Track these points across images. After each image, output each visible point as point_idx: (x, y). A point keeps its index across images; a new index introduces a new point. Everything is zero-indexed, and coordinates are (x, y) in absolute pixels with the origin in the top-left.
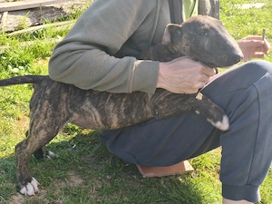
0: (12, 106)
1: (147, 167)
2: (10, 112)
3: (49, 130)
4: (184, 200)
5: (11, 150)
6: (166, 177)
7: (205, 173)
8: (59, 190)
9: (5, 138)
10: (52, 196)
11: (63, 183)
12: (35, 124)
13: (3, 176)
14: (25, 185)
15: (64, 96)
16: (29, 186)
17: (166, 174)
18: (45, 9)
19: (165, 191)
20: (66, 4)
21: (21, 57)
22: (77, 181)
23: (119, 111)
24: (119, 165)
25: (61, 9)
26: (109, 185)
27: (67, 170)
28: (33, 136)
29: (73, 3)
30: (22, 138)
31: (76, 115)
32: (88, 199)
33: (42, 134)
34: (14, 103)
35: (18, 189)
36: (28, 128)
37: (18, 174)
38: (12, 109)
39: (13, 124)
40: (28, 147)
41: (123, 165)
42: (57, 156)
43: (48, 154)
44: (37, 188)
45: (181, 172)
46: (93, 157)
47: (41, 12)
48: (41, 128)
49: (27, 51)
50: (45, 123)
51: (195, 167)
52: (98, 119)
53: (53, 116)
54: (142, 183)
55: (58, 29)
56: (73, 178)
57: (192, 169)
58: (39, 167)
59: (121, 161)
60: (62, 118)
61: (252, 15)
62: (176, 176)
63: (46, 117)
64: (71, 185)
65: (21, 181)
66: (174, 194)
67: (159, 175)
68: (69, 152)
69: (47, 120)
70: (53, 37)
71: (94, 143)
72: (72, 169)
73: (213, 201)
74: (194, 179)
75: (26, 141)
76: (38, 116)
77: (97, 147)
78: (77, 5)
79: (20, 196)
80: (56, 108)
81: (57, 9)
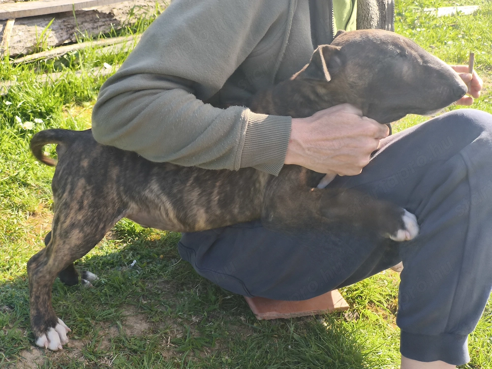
0: (22, 189)
1: (265, 301)
2: (17, 200)
3: (87, 230)
4: (330, 360)
5: (20, 269)
6: (299, 319)
7: (368, 312)
8: (106, 342)
9: (9, 247)
10: (94, 353)
11: (113, 330)
12: (62, 218)
13: (6, 317)
14: (45, 331)
15: (114, 172)
16: (52, 333)
17: (298, 314)
18: (81, 14)
19: (297, 345)
20: (119, 5)
21: (38, 101)
22: (139, 326)
23: (209, 201)
24: (213, 298)
25: (110, 15)
26: (196, 333)
27: (120, 306)
28: (59, 242)
29: (132, 4)
30: (39, 246)
31: (133, 206)
32: (158, 357)
33: (76, 237)
34: (25, 185)
35: (33, 339)
36: (50, 229)
37: (33, 312)
38: (21, 196)
39: (23, 222)
40: (51, 262)
41: (221, 298)
42: (103, 281)
43: (85, 276)
44: (65, 338)
45: (325, 311)
46: (167, 282)
47: (76, 21)
48: (73, 226)
49: (49, 90)
50: (80, 217)
51: (351, 301)
52: (172, 215)
53: (94, 206)
54: (255, 330)
55: (106, 51)
56: (131, 321)
57: (345, 304)
58: (69, 301)
59: (218, 290)
60: (110, 210)
61: (455, 26)
62: (317, 317)
63: (81, 208)
64: (128, 332)
65: (37, 324)
66: (313, 350)
67: (287, 315)
68: (123, 274)
69: (83, 212)
70: (96, 65)
71: (169, 257)
72: (129, 304)
73: (383, 363)
74: (349, 324)
75: (47, 252)
76: (67, 205)
77: (173, 265)
78: (140, 7)
79: (36, 352)
80: (99, 192)
81: (103, 15)
